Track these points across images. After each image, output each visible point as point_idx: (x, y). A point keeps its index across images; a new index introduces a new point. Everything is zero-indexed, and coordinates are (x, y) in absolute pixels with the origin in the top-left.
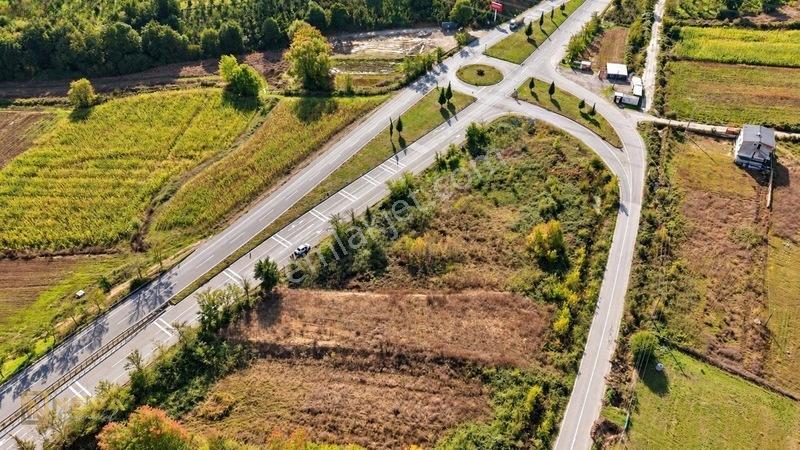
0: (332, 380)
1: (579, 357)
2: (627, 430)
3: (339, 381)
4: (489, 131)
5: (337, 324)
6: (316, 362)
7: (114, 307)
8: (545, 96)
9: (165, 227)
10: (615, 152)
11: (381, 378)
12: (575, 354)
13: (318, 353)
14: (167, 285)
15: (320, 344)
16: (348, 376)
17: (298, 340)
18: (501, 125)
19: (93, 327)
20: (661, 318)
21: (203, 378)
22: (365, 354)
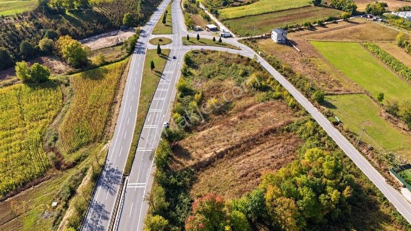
0: (237, 162)
3: (240, 160)
5: (215, 142)
6: (223, 160)
7: (94, 193)
8: (196, 41)
9: (73, 151)
10: (240, 51)
13: (221, 156)
14: (113, 170)
15: (218, 152)
16: (241, 157)
17: (207, 156)
19: (92, 210)
21: (182, 193)
22: (239, 146)
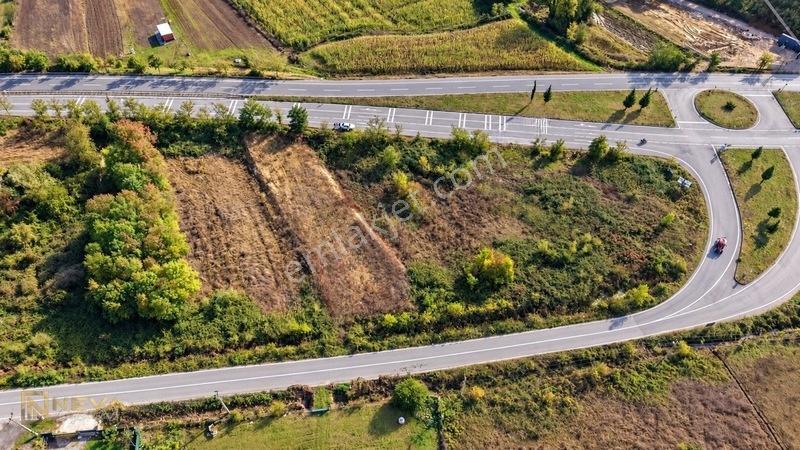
0: (248, 208)
1: (369, 350)
2: (313, 414)
3: (250, 212)
4: (627, 160)
6: (257, 191)
9: (316, 56)
11: (266, 233)
12: (370, 345)
13: (263, 188)
15: (271, 185)
16: (257, 215)
17: (266, 172)
18: (648, 163)
20: (469, 403)
22: (278, 212)
